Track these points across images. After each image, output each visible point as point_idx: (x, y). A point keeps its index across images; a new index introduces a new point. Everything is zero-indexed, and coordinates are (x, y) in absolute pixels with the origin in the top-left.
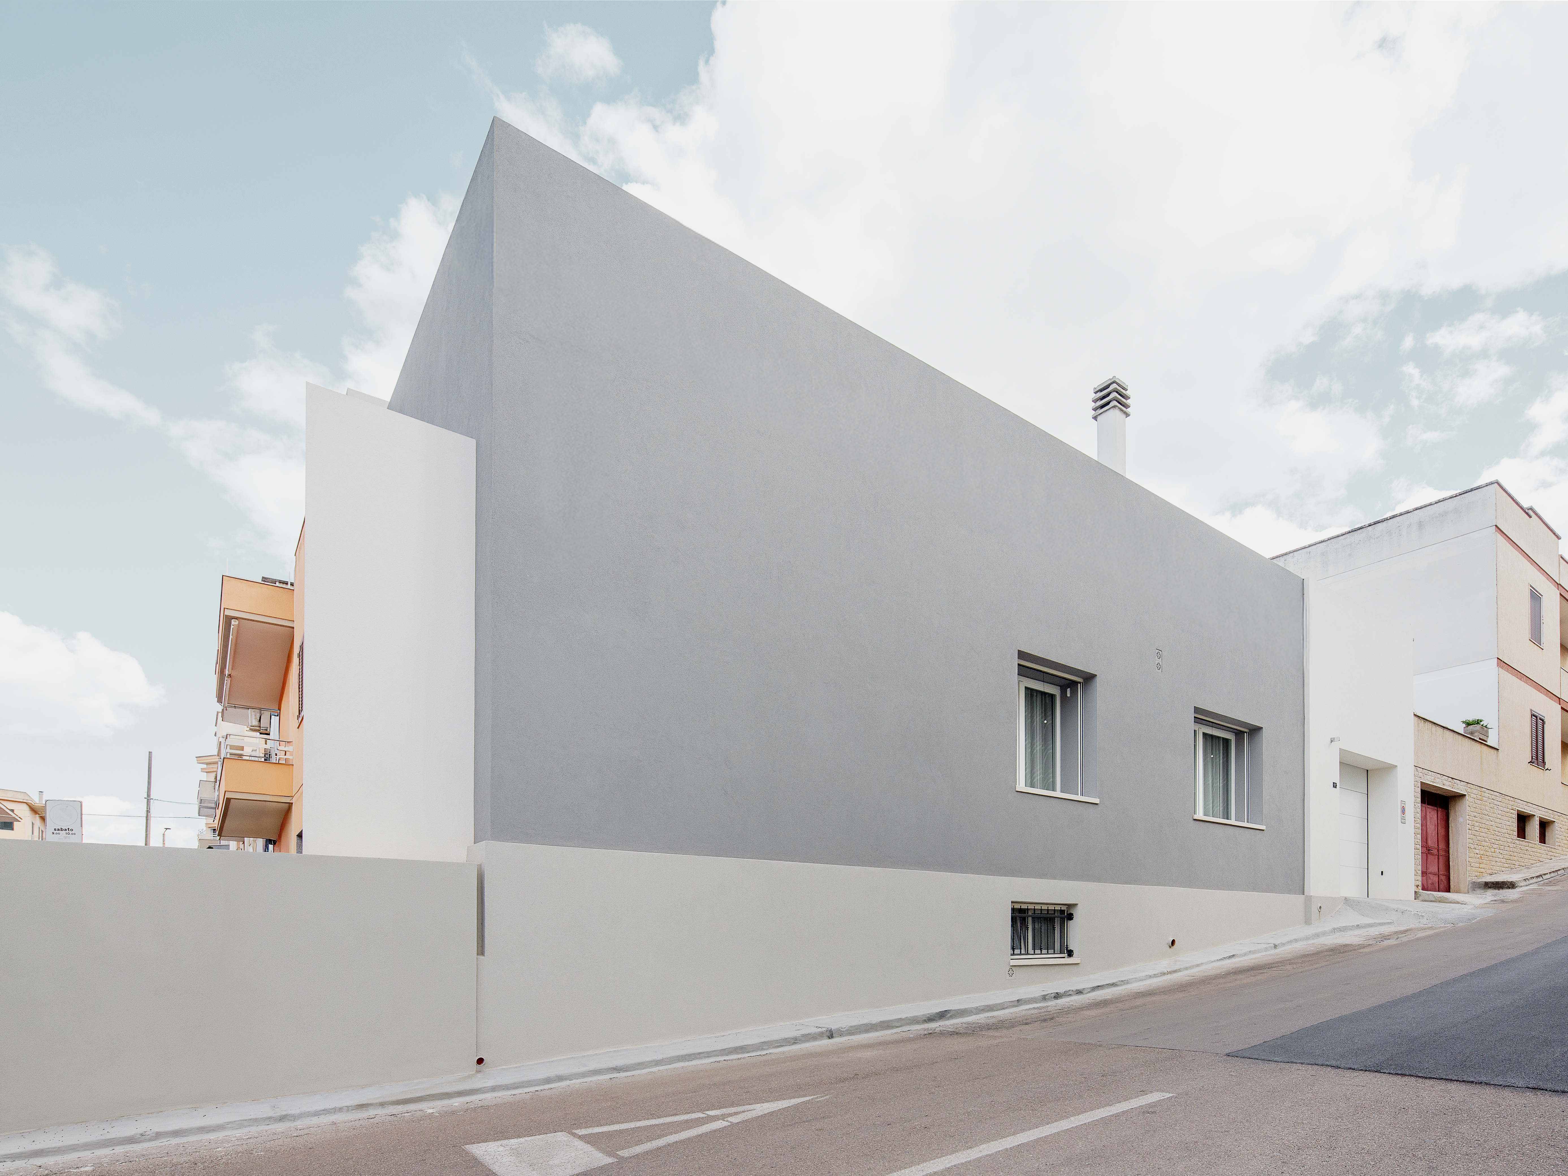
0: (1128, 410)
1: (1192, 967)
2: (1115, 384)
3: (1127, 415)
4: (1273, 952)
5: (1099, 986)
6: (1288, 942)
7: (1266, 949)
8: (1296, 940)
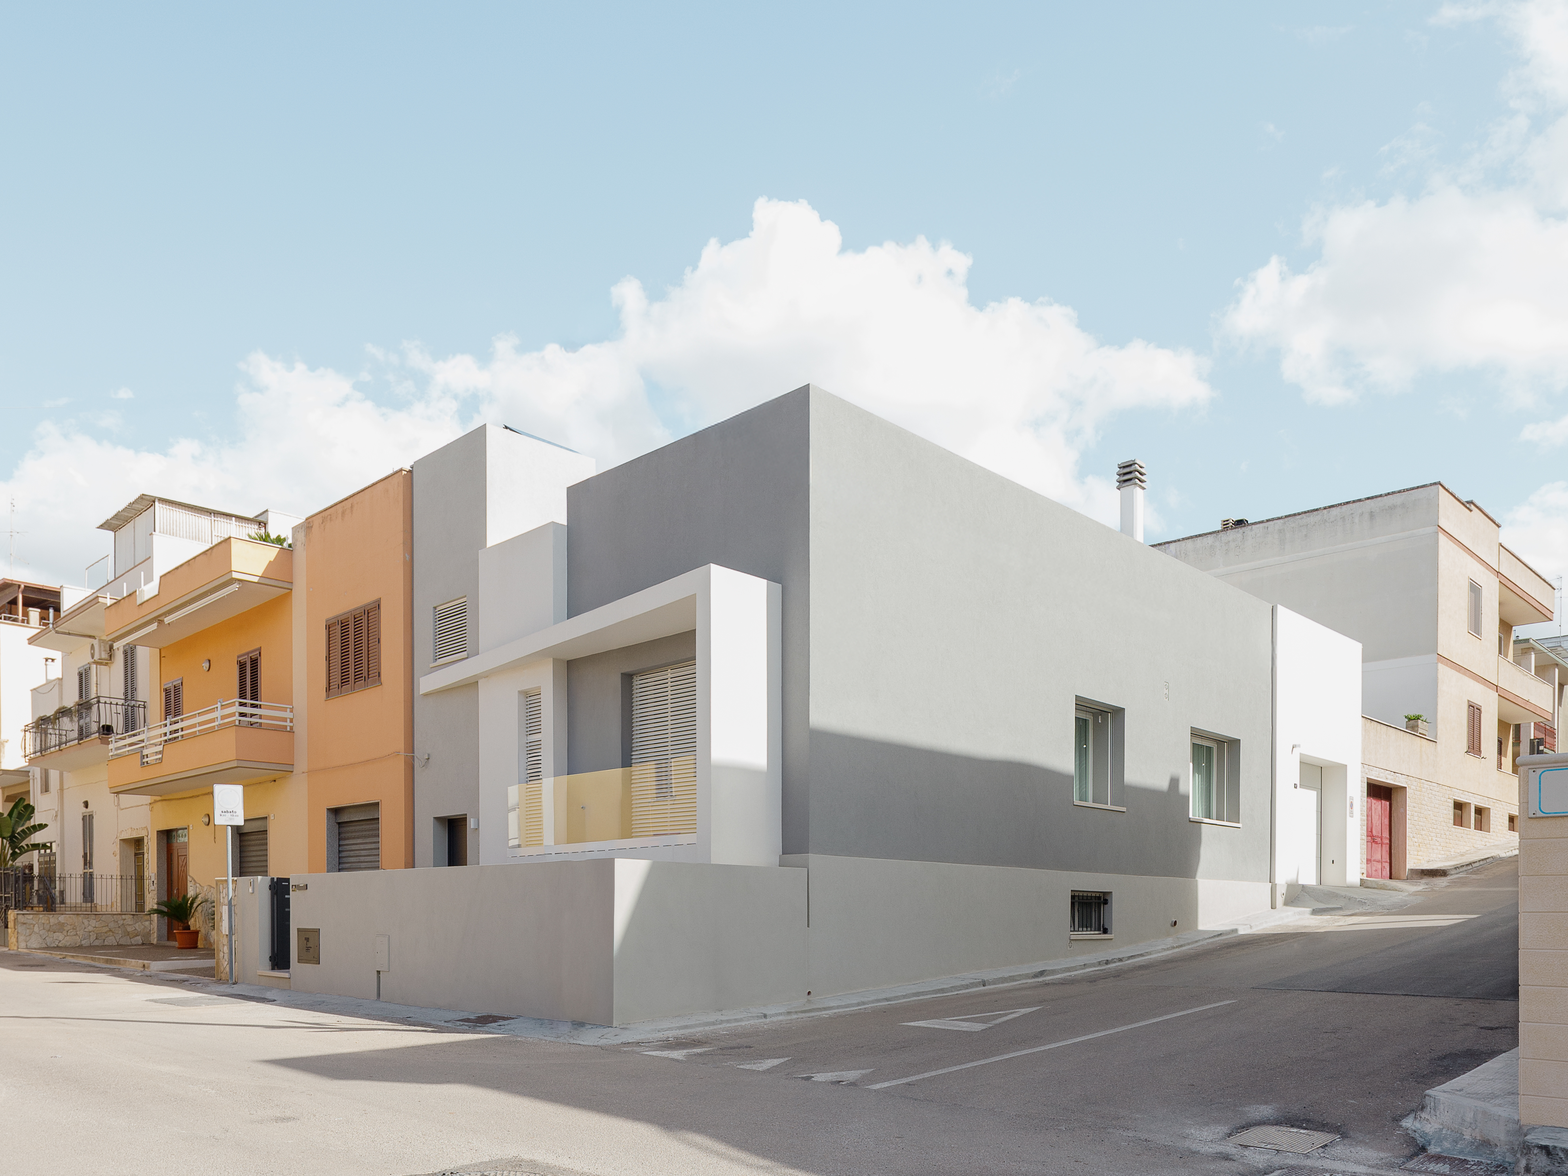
0: (1145, 486)
3: (1144, 489)
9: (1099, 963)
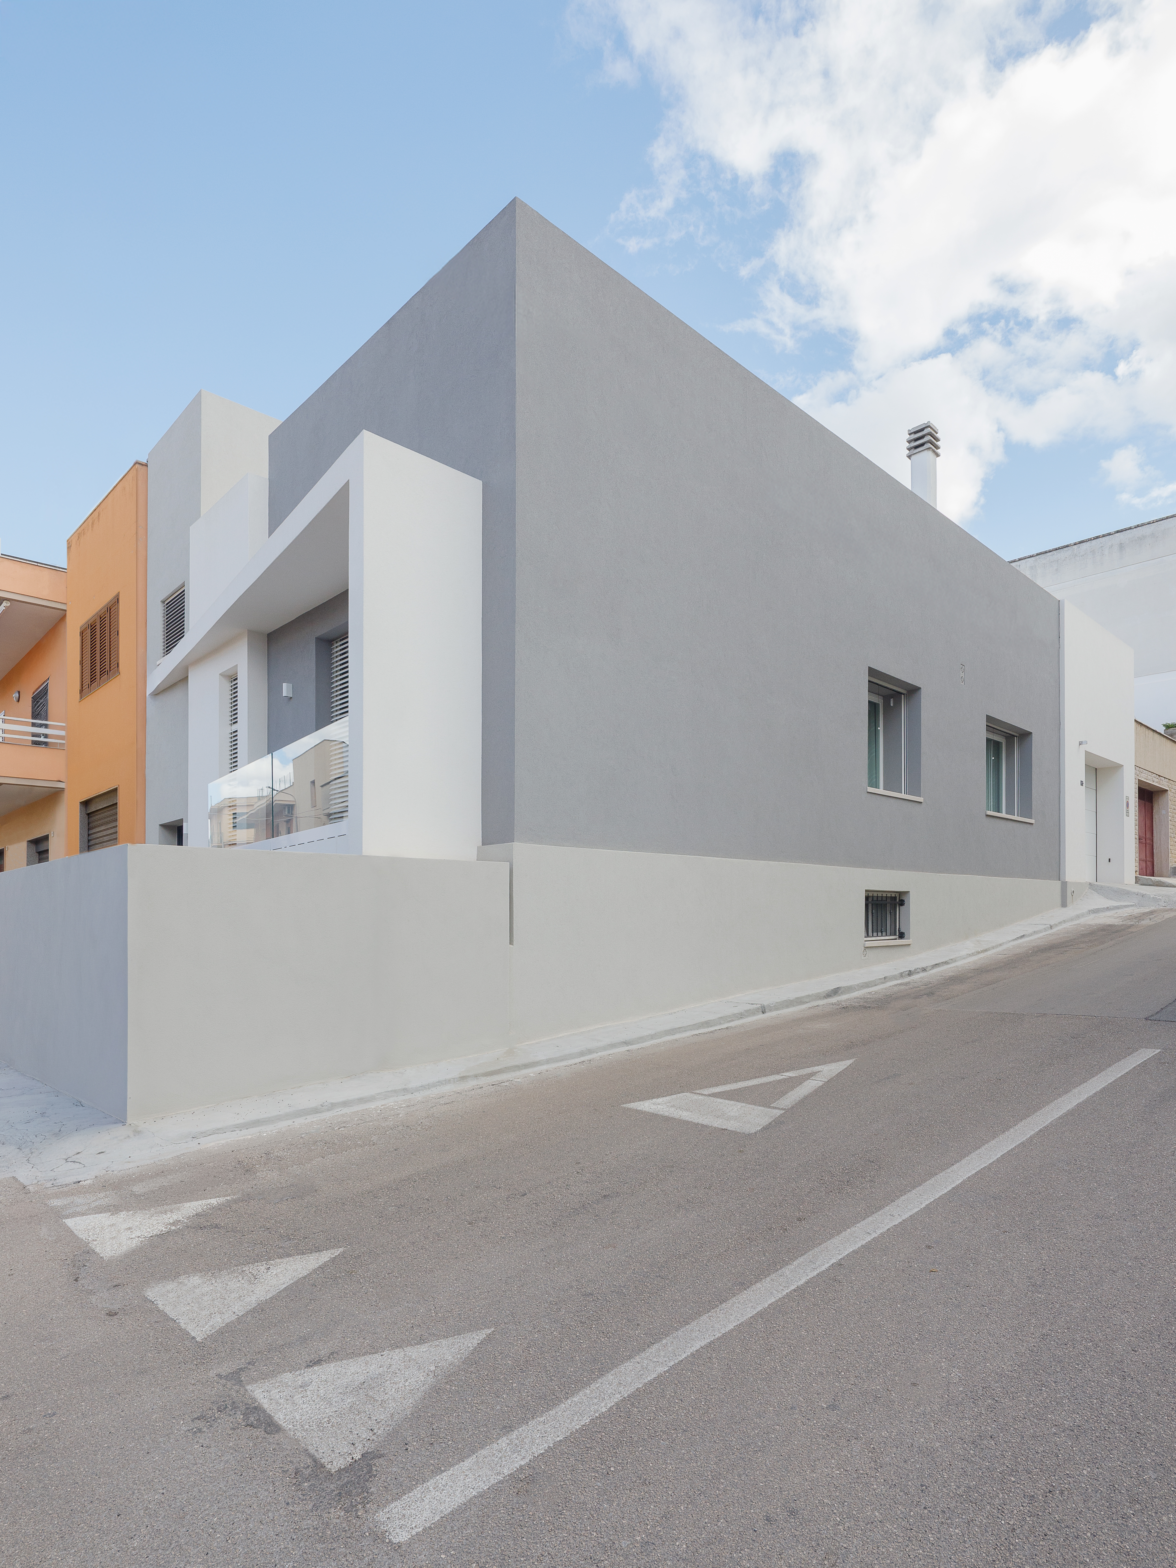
0: (938, 451)
1: (997, 946)
2: (929, 429)
3: (938, 455)
4: (1050, 932)
5: (936, 964)
6: (1059, 923)
7: (1045, 930)
8: (1064, 921)
9: (901, 975)
